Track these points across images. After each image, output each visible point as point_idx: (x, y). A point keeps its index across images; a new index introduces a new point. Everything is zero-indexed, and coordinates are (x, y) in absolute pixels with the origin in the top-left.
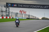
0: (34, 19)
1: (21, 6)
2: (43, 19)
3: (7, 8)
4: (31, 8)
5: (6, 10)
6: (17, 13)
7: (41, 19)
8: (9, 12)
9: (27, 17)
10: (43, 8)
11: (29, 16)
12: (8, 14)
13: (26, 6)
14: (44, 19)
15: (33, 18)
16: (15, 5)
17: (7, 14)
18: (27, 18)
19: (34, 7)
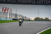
2: (37, 19)
18: (13, 19)
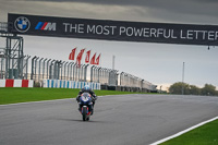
0: (135, 90)
1: (78, 28)
2: (178, 89)
3: (11, 38)
4: (124, 38)
5: (8, 50)
6: (59, 63)
7: (165, 92)
8: (21, 58)
9: (105, 81)
10: (179, 41)
11: (113, 74)
12: (18, 66)
13: (99, 30)
14: (180, 93)
15: (130, 85)
16: (50, 26)
17: (14, 65)
18: (103, 87)
19: (138, 33)
